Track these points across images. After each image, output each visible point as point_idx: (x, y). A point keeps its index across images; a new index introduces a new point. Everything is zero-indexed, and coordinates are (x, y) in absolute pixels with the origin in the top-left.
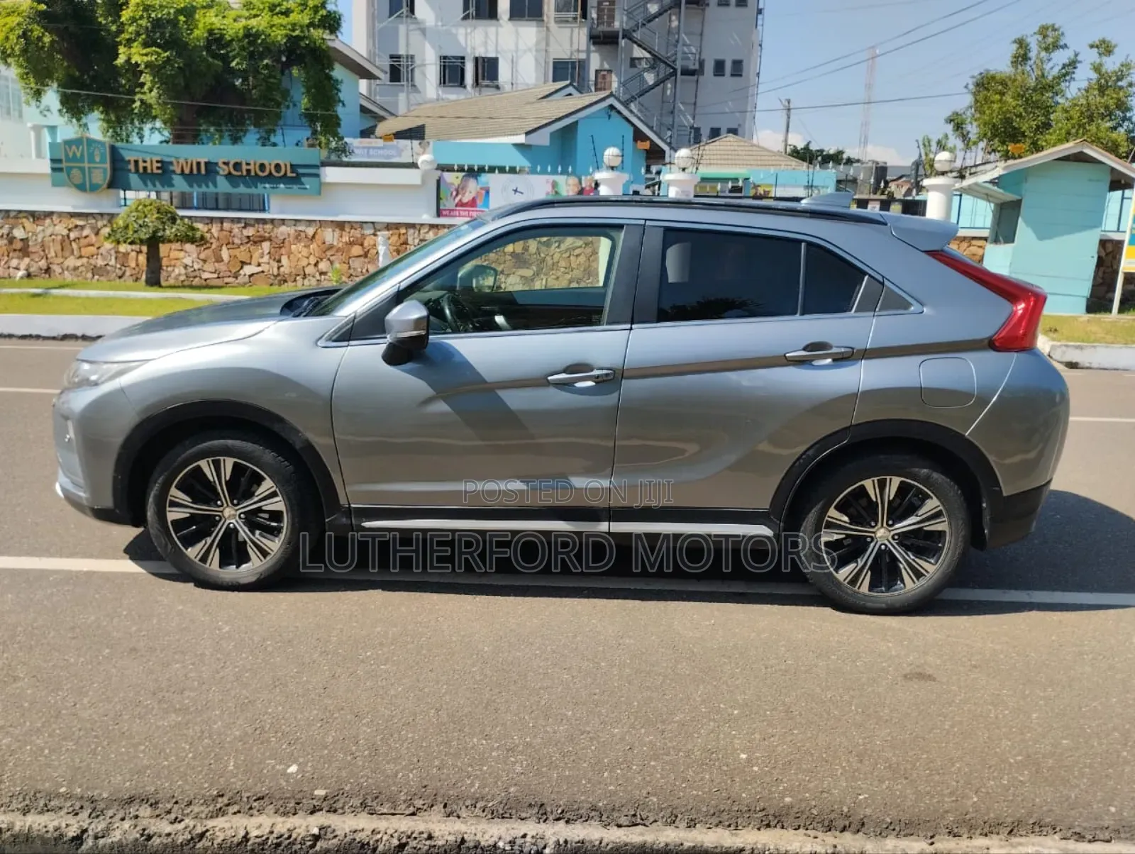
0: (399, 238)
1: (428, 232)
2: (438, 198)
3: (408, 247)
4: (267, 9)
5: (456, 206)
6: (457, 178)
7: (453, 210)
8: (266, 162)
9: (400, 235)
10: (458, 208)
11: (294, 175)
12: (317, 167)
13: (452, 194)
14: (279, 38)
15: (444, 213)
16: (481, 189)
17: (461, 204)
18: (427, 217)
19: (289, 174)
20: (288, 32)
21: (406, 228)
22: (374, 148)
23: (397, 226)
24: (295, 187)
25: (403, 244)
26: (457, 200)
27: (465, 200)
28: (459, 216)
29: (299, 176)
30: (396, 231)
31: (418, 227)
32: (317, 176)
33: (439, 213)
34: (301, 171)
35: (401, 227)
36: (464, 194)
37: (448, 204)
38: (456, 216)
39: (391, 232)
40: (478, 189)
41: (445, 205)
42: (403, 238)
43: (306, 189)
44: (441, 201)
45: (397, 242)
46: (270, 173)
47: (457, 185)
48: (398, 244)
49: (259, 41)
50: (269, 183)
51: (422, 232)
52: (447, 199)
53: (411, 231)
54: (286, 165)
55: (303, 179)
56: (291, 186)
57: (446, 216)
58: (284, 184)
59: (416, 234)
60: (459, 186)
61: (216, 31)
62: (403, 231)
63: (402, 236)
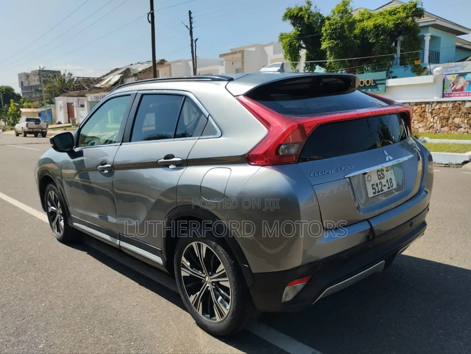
0: (422, 109)
1: (436, 105)
2: (444, 88)
3: (426, 113)
4: (388, 14)
5: (453, 91)
6: (454, 77)
7: (451, 94)
8: (363, 80)
9: (422, 108)
10: (453, 92)
11: (374, 84)
12: (384, 80)
13: (450, 85)
14: (391, 25)
15: (446, 95)
16: (467, 81)
17: (455, 90)
18: (436, 99)
19: (372, 84)
20: (395, 22)
21: (425, 104)
22: (450, 67)
23: (421, 103)
24: (375, 90)
25: (423, 112)
26: (453, 88)
27: (457, 88)
28: (454, 96)
29: (376, 85)
30: (420, 106)
31: (431, 103)
32: (385, 83)
33: (443, 96)
34: (377, 82)
35: (423, 104)
36: (457, 85)
37: (448, 90)
38: (452, 97)
39: (417, 107)
40: (465, 82)
41: (446, 92)
42: (423, 109)
43: (379, 90)
44: (445, 90)
45: (420, 111)
46: (365, 85)
47: (453, 81)
48: (421, 112)
49: (380, 29)
50: (364, 89)
51: (433, 105)
52: (448, 88)
53: (427, 106)
54: (371, 80)
55: (379, 86)
56: (373, 89)
57: (447, 97)
58: (370, 89)
59: (430, 107)
60: (454, 81)
61: (365, 28)
62: (423, 106)
63: (423, 108)
